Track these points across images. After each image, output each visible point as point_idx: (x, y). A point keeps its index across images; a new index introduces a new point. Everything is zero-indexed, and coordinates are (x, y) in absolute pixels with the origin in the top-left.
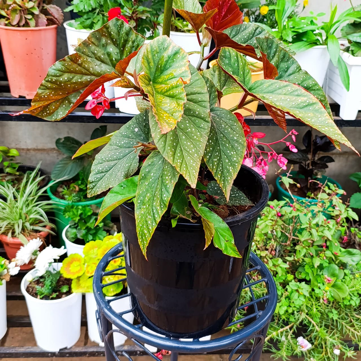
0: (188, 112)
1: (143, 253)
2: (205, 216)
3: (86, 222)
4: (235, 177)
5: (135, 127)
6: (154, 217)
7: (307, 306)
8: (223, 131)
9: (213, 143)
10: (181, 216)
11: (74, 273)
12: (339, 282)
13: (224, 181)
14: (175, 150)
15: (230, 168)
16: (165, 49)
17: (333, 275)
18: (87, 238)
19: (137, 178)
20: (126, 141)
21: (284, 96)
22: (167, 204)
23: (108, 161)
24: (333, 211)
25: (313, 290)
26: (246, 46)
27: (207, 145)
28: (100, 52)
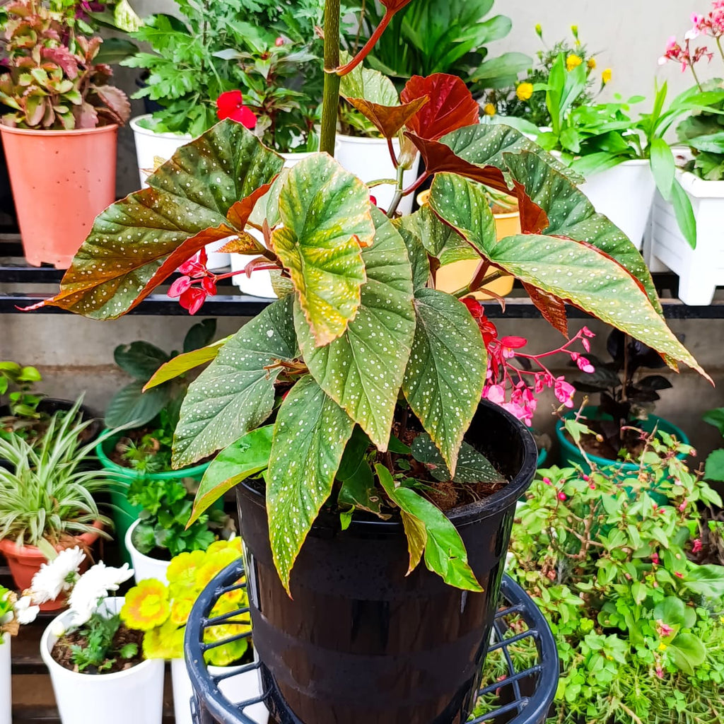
0: (369, 300)
1: (284, 583)
2: (408, 506)
3: (172, 514)
4: (466, 427)
5: (268, 329)
6: (305, 509)
7: (621, 684)
8: (442, 336)
9: (421, 361)
10: (360, 506)
11: (147, 620)
12: (687, 634)
13: (444, 435)
14: (346, 375)
15: (457, 409)
16: (324, 180)
17: (674, 619)
18: (175, 545)
19: (270, 430)
20: (250, 355)
21: (559, 267)
22: (331, 484)
23: (213, 396)
24: (671, 489)
25: (634, 651)
26: (486, 167)
27: (408, 365)
28: (197, 186)
